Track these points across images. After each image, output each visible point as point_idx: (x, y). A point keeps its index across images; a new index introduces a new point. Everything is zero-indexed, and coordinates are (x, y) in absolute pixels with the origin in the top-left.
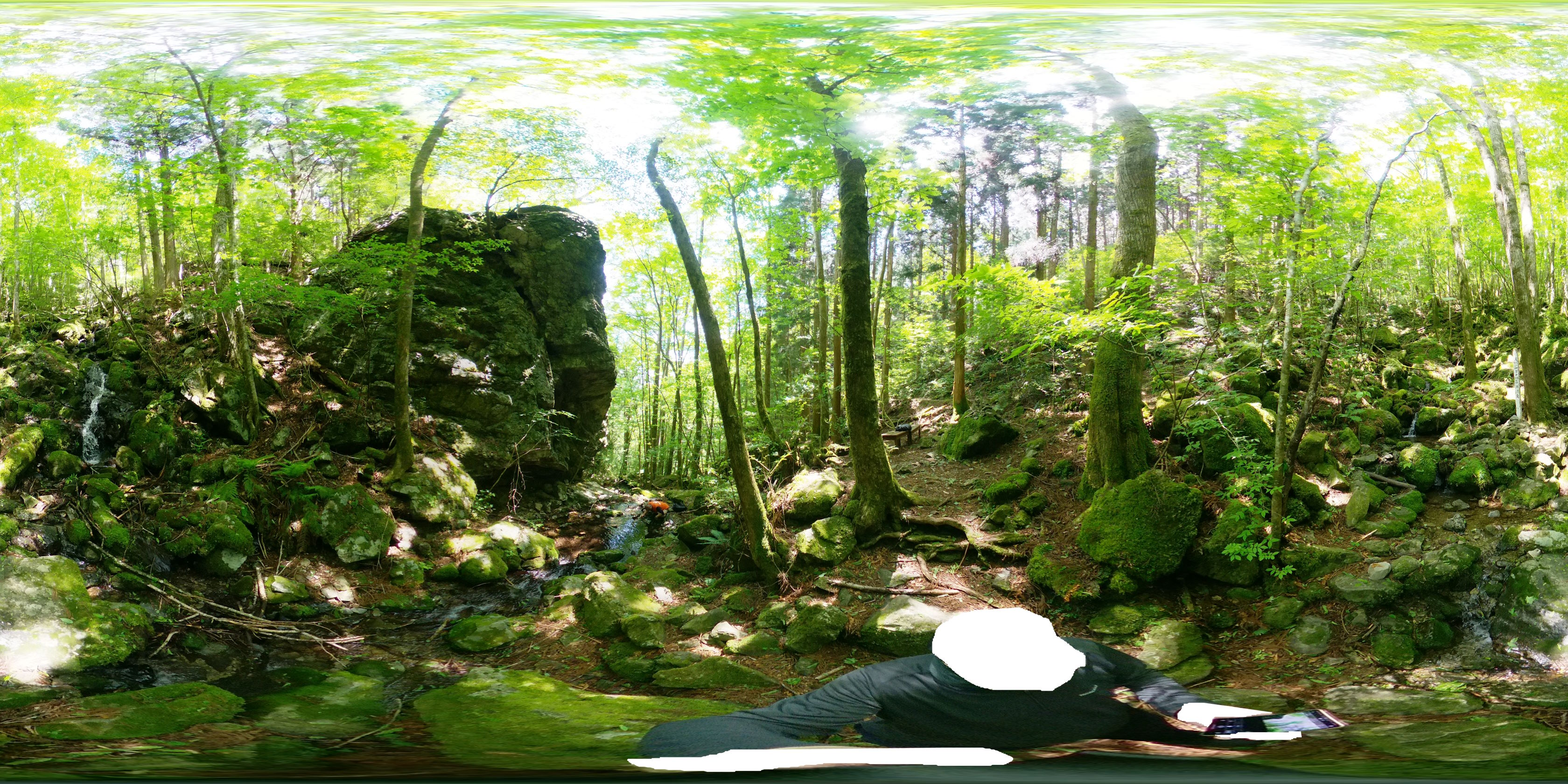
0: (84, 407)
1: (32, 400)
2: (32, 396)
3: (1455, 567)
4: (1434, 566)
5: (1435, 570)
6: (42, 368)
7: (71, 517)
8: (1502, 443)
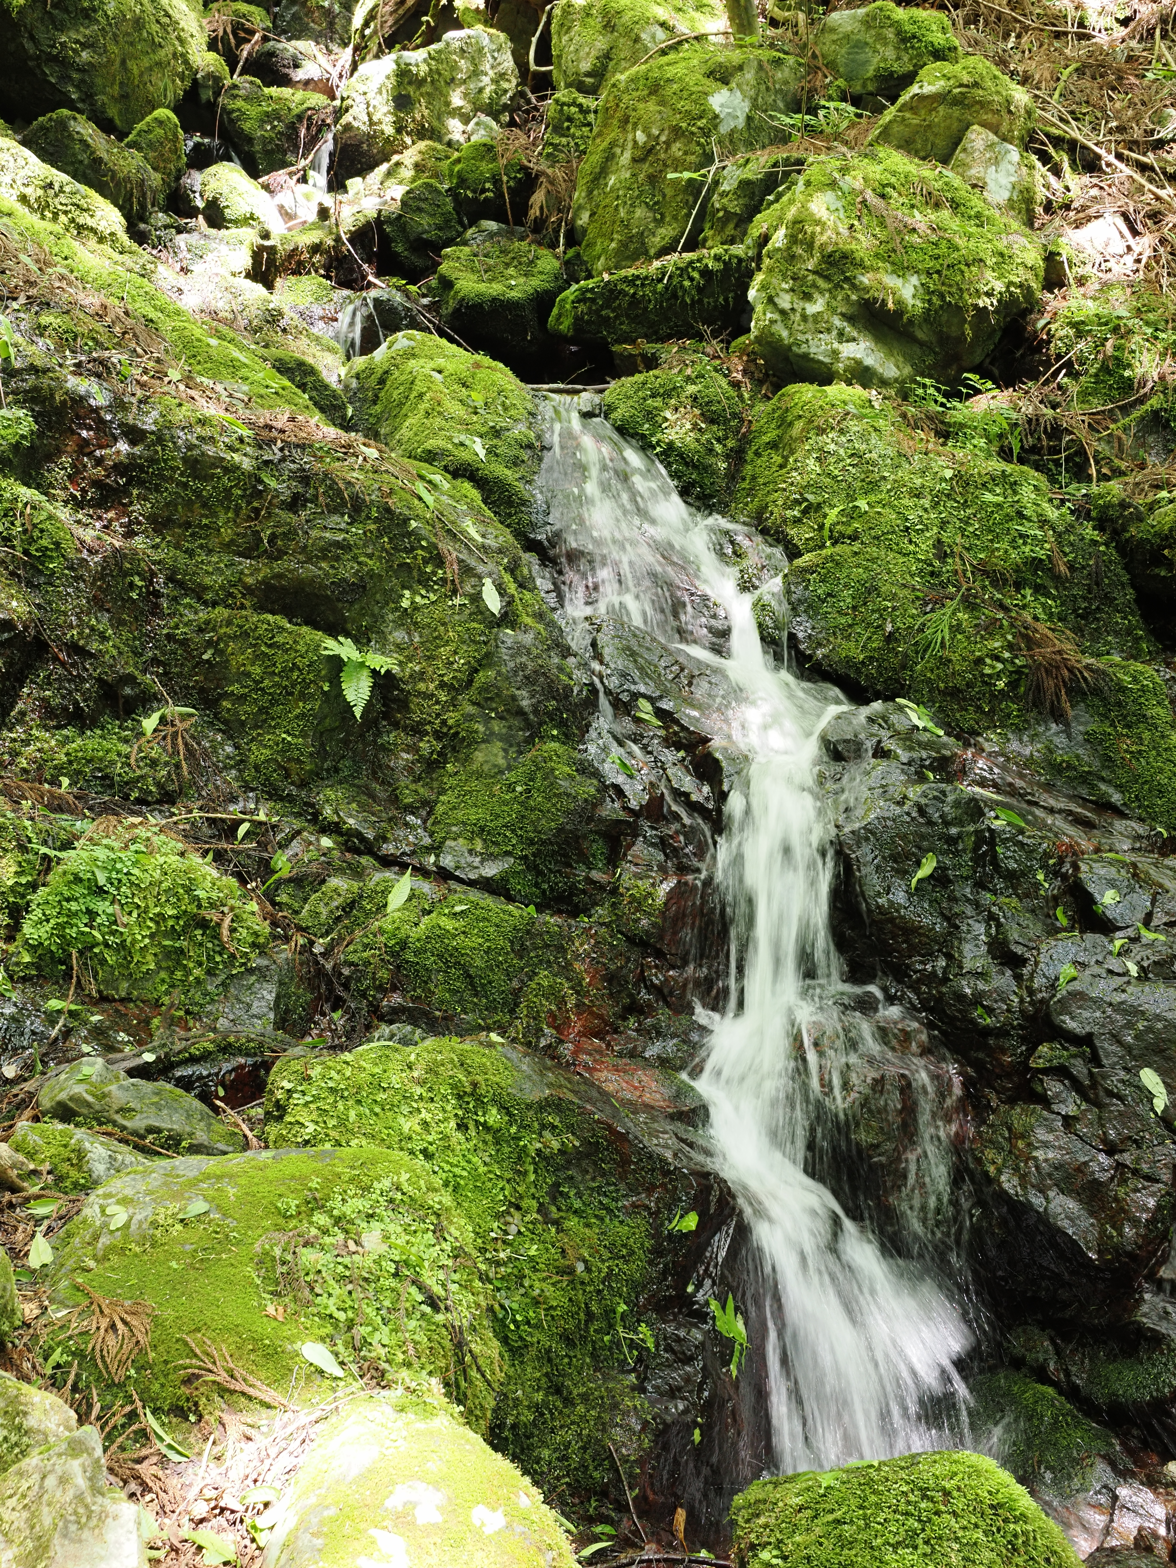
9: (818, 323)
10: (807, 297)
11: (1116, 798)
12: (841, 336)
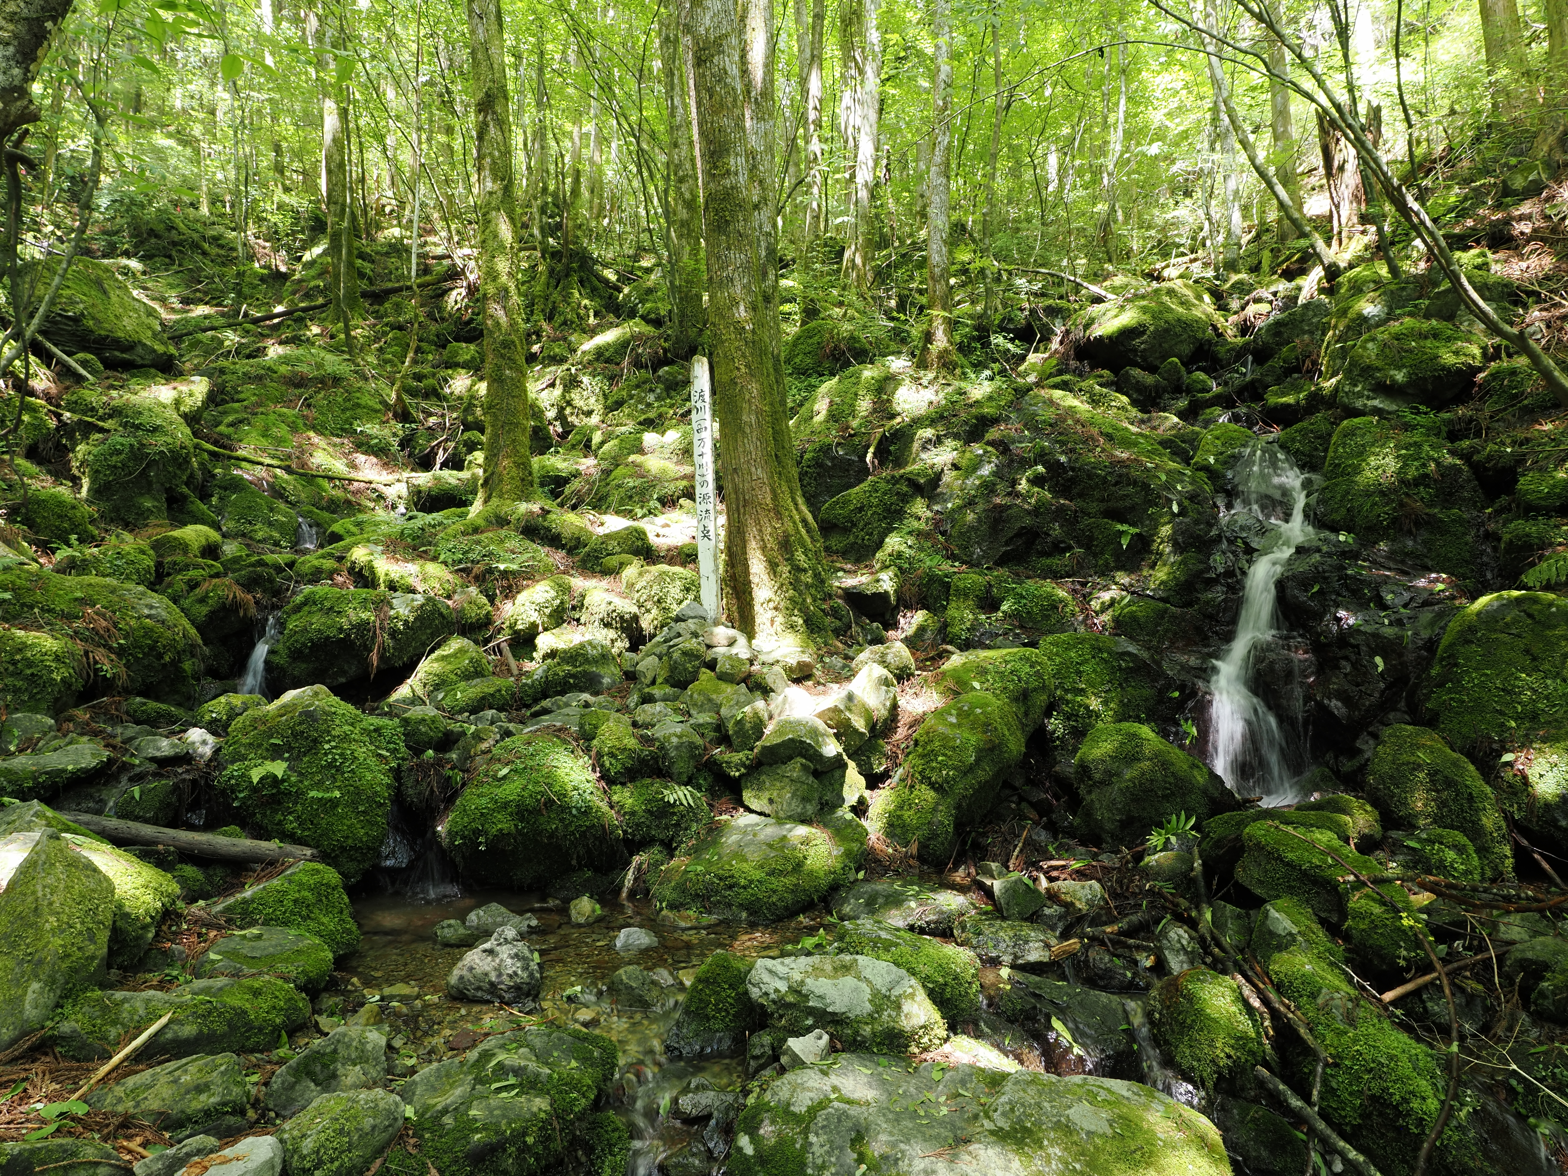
0: (1217, 594)
1: (1002, 572)
2: (1001, 562)
3: (540, 1104)
4: (459, 1110)
5: (470, 1126)
6: (1042, 457)
7: (1176, 964)
8: (648, 699)
9: (1360, 395)
10: (1356, 385)
11: (1430, 563)
12: (1368, 398)
